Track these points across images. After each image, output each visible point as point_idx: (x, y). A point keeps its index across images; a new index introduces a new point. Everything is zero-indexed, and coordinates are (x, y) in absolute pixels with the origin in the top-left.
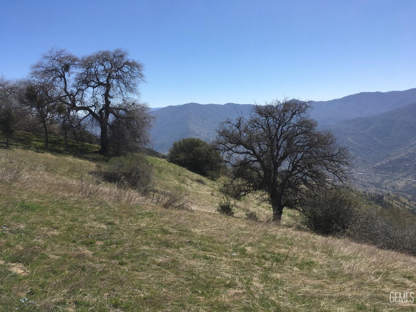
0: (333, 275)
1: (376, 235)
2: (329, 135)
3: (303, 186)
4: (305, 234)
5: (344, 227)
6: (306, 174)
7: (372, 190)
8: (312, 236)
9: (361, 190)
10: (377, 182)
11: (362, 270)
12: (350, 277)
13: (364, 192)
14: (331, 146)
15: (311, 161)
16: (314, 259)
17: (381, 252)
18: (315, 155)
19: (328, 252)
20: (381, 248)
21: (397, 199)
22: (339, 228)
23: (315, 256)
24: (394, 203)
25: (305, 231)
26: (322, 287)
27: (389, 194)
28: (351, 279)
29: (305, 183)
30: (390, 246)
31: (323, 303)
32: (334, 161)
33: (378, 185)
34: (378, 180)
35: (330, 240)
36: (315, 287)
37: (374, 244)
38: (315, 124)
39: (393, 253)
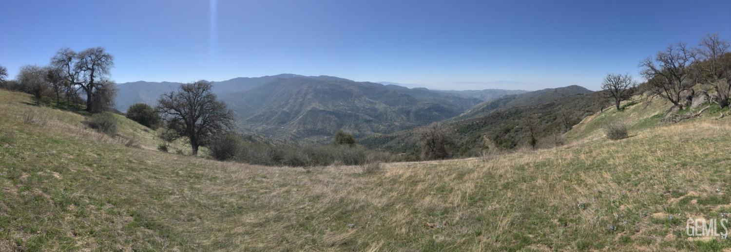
0: (227, 182)
1: (249, 157)
2: (223, 103)
3: (209, 133)
4: (212, 161)
5: (232, 155)
6: (212, 126)
7: (246, 133)
8: (215, 162)
9: (240, 133)
10: (249, 128)
11: (242, 177)
12: (236, 182)
13: (242, 134)
14: (224, 109)
15: (215, 118)
16: (217, 175)
17: (252, 167)
18: (216, 115)
19: (224, 170)
20: (251, 164)
21: (259, 137)
22: (230, 156)
23: (218, 173)
24: (257, 139)
25: (211, 159)
26: (222, 190)
27: (254, 135)
28: (236, 183)
29: (211, 132)
30: (255, 163)
31: (223, 198)
32: (226, 118)
33: (249, 130)
34: (249, 127)
35: (225, 163)
36: (219, 190)
37: (248, 162)
38: (216, 97)
39: (257, 166)
